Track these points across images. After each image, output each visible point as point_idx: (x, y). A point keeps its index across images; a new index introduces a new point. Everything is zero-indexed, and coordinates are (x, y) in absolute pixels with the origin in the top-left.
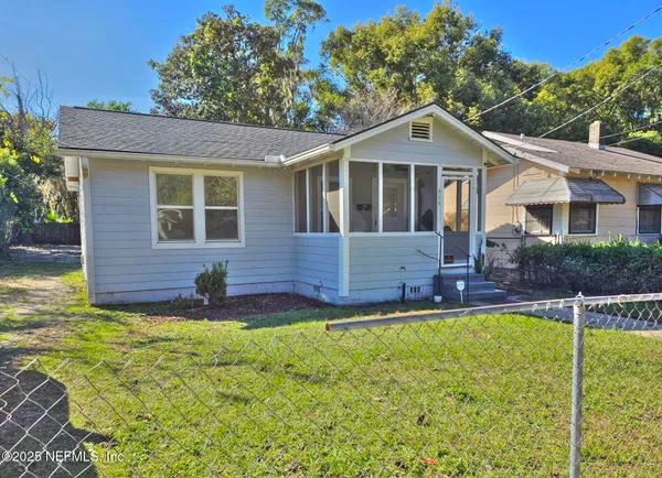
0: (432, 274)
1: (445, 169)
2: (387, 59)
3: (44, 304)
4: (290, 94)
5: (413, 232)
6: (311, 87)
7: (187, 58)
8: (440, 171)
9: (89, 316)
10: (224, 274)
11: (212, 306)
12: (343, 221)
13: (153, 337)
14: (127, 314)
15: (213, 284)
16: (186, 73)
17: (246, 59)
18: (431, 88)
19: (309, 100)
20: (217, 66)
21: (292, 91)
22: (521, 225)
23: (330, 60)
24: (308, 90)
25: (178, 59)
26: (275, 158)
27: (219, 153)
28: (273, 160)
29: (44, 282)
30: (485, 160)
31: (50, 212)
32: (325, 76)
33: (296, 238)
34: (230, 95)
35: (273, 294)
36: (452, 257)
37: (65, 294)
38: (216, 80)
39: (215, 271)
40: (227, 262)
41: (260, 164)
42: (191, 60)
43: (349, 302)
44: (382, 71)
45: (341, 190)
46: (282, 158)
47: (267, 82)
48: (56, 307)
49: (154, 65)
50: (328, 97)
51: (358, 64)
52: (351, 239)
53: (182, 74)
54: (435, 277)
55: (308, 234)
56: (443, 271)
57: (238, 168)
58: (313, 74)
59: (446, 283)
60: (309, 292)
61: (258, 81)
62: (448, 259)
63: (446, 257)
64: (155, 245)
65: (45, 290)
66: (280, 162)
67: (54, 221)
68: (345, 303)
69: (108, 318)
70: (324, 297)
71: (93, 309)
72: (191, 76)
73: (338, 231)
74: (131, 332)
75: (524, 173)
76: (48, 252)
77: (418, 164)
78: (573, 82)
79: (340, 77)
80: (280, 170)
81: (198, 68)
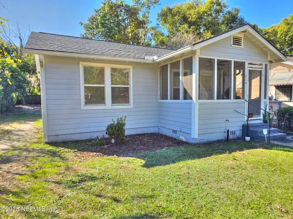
0: (241, 124)
1: (249, 64)
2: (189, 20)
3: (19, 141)
4: (143, 37)
5: (215, 100)
6: (152, 34)
7: (97, 19)
8: (247, 65)
9: (42, 151)
10: (123, 125)
11: (116, 143)
12: (194, 93)
13: (82, 175)
14: (67, 150)
15: (118, 131)
16: (96, 26)
17: (124, 20)
18: (210, 33)
19: (151, 40)
20: (111, 23)
21: (144, 36)
22: (272, 96)
23: (161, 22)
24: (150, 36)
25: (93, 20)
26: (151, 58)
27: (119, 55)
28: (149, 59)
29: (25, 125)
30: (269, 59)
31: (34, 90)
32: (158, 29)
33: (160, 103)
34: (116, 36)
35: (147, 134)
36: (252, 114)
37: (33, 134)
38: (110, 30)
39: (118, 123)
40: (125, 117)
41: (142, 61)
42: (99, 20)
43: (198, 141)
44: (186, 26)
45: (194, 75)
46: (155, 58)
47: (133, 31)
48: (24, 144)
49: (82, 24)
50: (161, 38)
51: (174, 24)
52: (200, 104)
53: (95, 26)
54: (243, 126)
55: (169, 101)
56: (249, 122)
57: (130, 63)
58: (153, 28)
59: (251, 129)
60: (169, 133)
61: (129, 30)
62: (250, 115)
63: (249, 114)
64: (83, 107)
65: (23, 131)
66: (154, 60)
67: (36, 94)
68: (196, 142)
69: (54, 154)
70: (183, 138)
71: (46, 146)
72: (99, 28)
73: (191, 98)
74: (68, 169)
75: (274, 69)
76: (32, 108)
77: (235, 60)
78: (268, 33)
79: (165, 30)
80: (153, 65)
81: (102, 24)
